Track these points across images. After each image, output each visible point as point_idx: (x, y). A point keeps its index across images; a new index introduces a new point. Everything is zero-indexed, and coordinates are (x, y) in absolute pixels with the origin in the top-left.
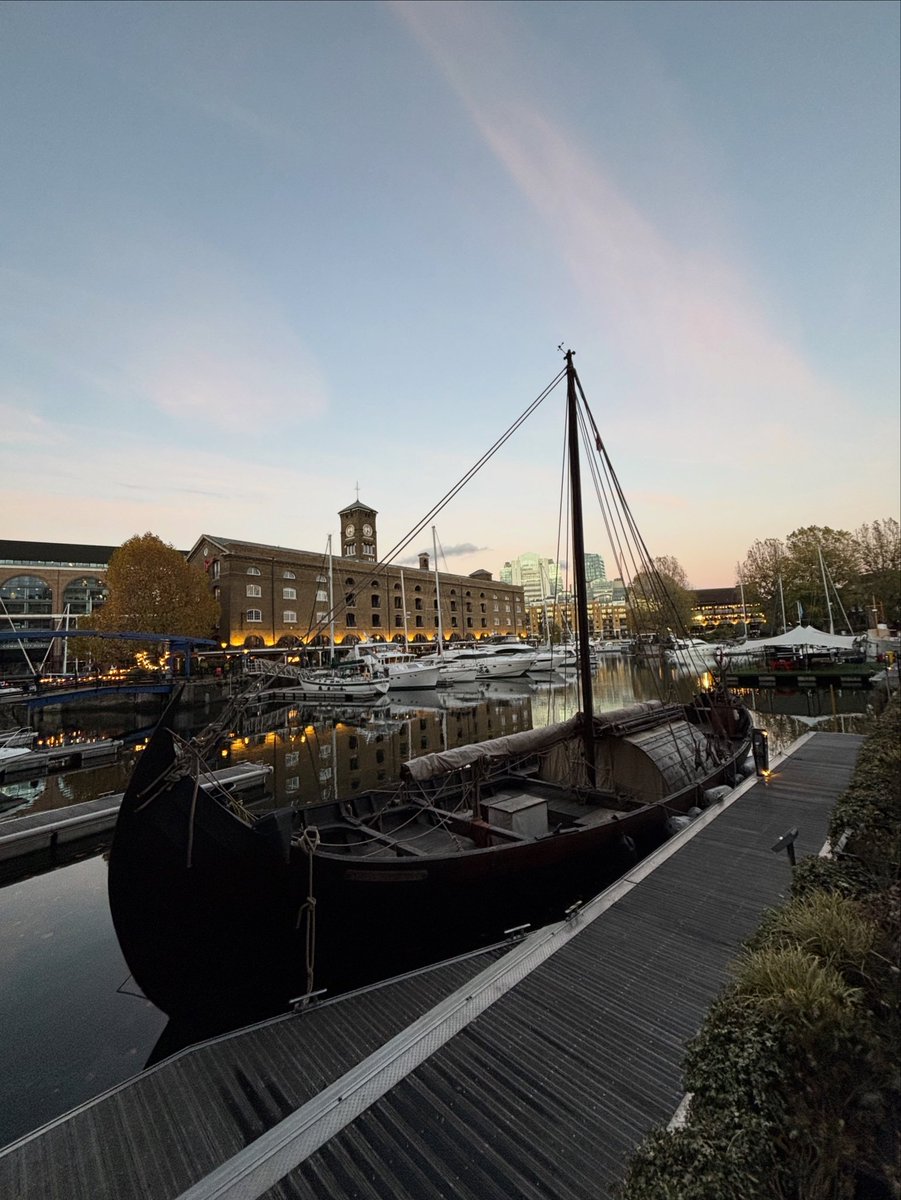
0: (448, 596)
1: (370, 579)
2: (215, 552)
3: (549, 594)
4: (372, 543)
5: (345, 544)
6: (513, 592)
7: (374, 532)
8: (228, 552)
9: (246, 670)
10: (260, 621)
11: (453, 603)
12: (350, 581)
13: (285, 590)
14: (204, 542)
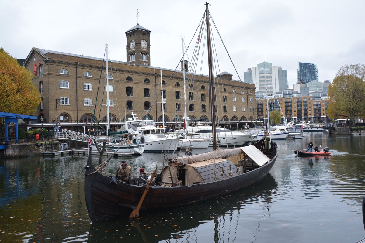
0: (200, 90)
1: (144, 77)
2: (40, 59)
3: (278, 91)
4: (147, 53)
5: (130, 54)
6: (247, 88)
7: (149, 45)
8: (47, 59)
9: (56, 136)
10: (69, 104)
11: (203, 95)
12: (129, 79)
13: (85, 84)
14: (34, 52)
